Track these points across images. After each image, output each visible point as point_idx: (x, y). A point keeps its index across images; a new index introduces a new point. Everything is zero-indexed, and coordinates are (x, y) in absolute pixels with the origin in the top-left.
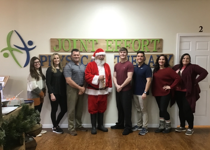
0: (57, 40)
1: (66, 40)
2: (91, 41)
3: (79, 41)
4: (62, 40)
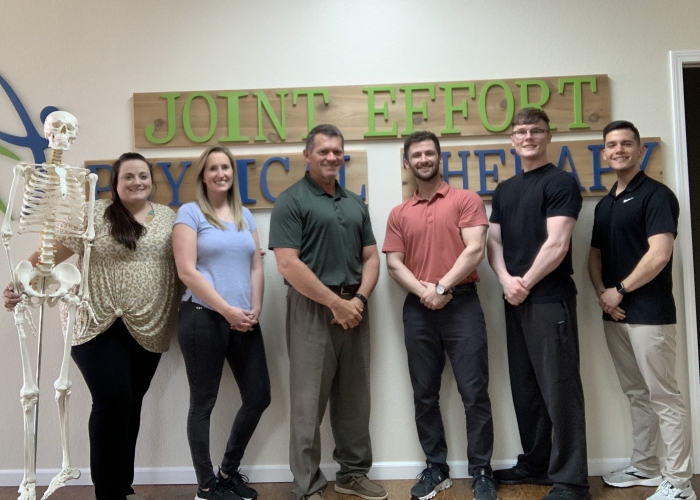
0: (162, 98)
1: (199, 97)
2: (300, 95)
3: (250, 99)
4: (180, 97)
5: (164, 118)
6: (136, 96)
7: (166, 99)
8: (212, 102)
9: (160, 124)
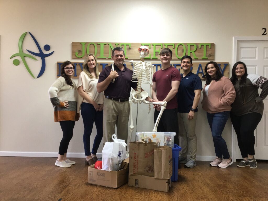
2: (122, 45)
4: (86, 44)
5: (81, 50)
6: (73, 43)
7: (82, 44)
8: (96, 45)
9: (80, 52)
